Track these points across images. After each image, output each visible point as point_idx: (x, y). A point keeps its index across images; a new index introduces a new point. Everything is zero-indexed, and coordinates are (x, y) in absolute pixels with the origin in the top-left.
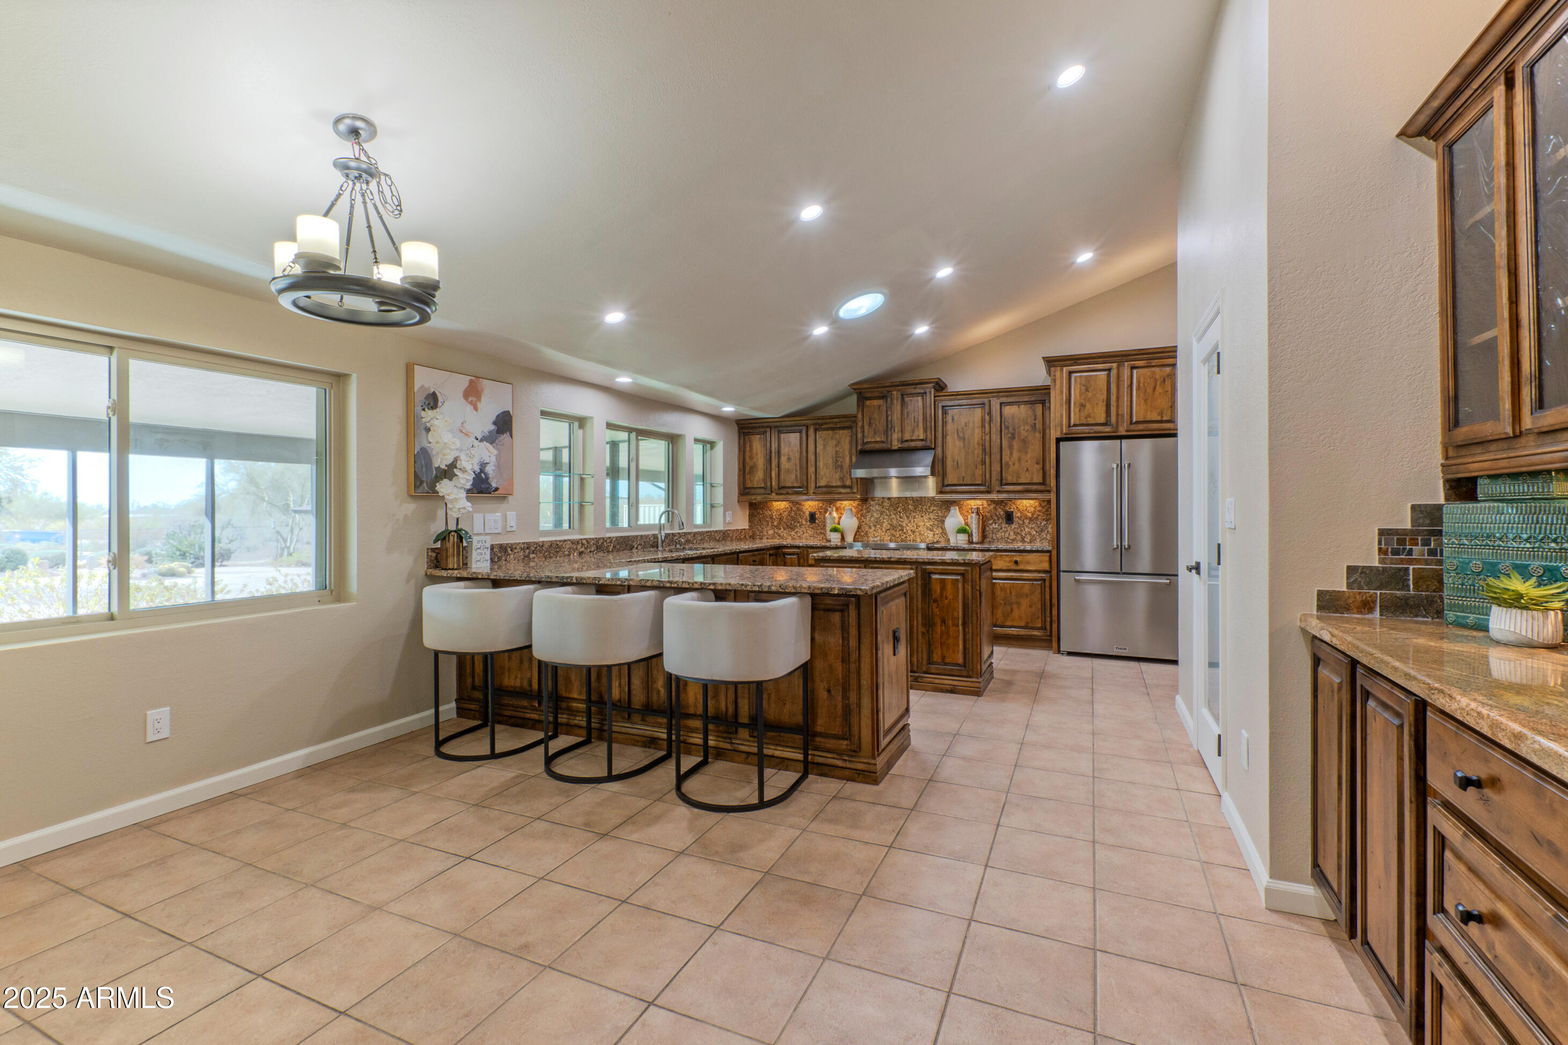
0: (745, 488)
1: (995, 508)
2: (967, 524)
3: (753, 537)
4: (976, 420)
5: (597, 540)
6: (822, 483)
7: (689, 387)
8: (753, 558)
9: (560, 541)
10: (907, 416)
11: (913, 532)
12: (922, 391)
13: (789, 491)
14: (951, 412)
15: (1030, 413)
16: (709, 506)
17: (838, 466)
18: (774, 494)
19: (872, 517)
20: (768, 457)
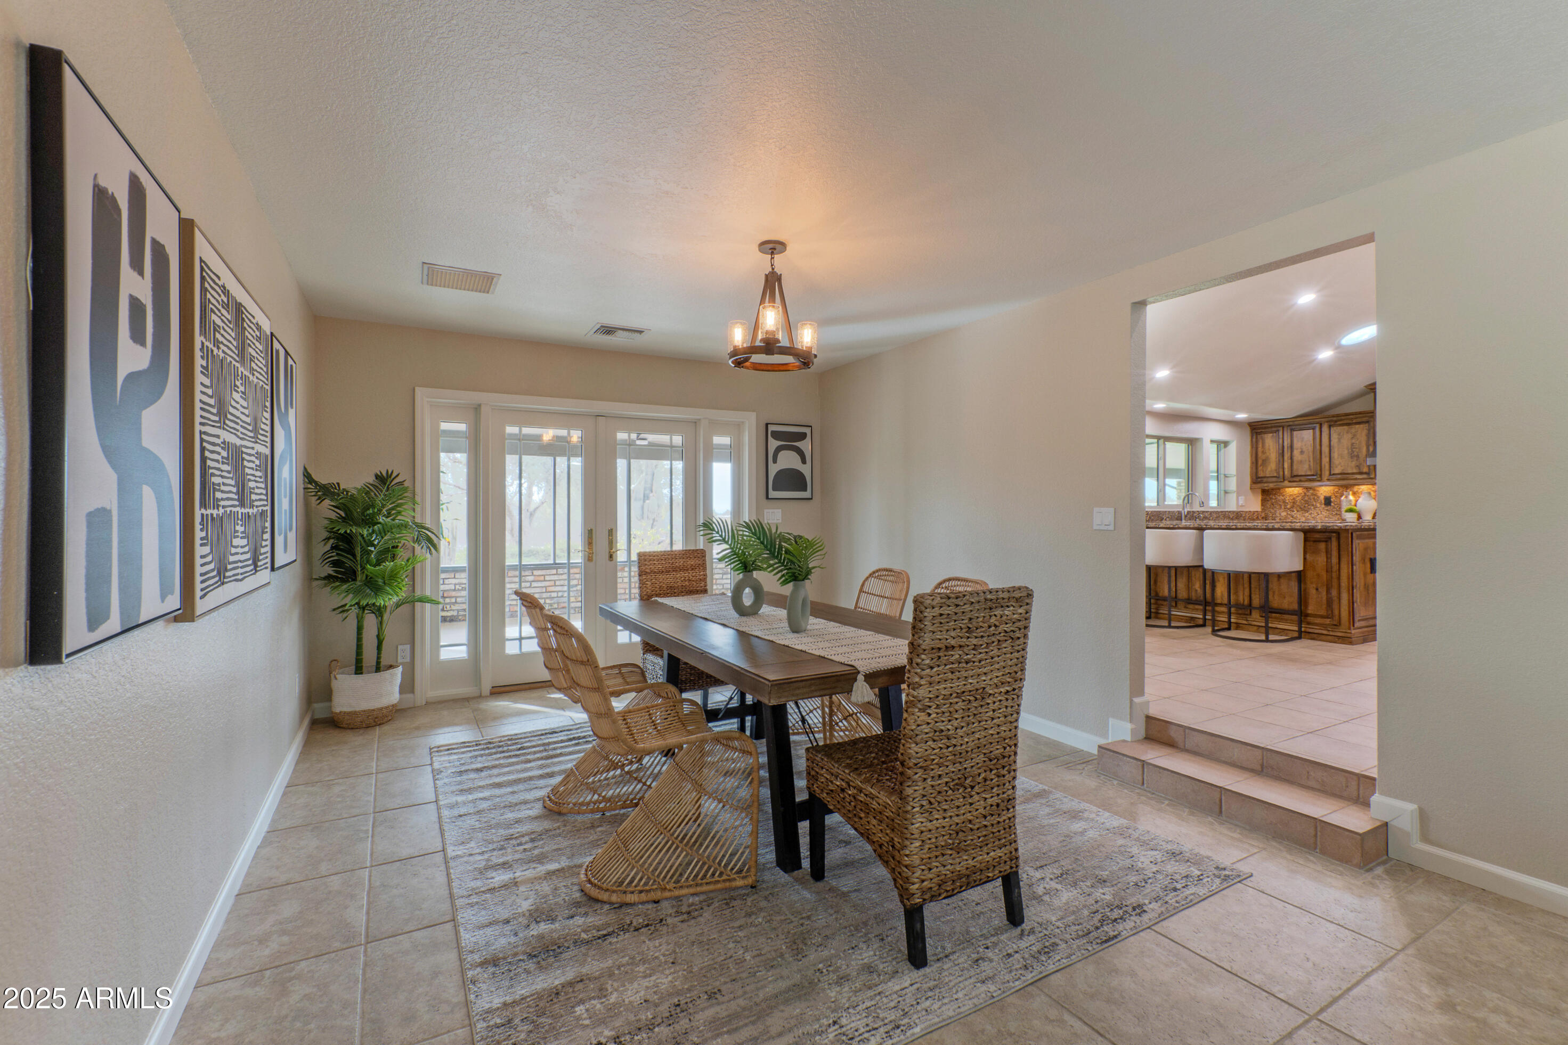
0: (1258, 478)
3: (1266, 518)
6: (1337, 471)
7: (1211, 405)
13: (1302, 478)
16: (1223, 493)
17: (1353, 455)
18: (1286, 482)
20: (1281, 451)
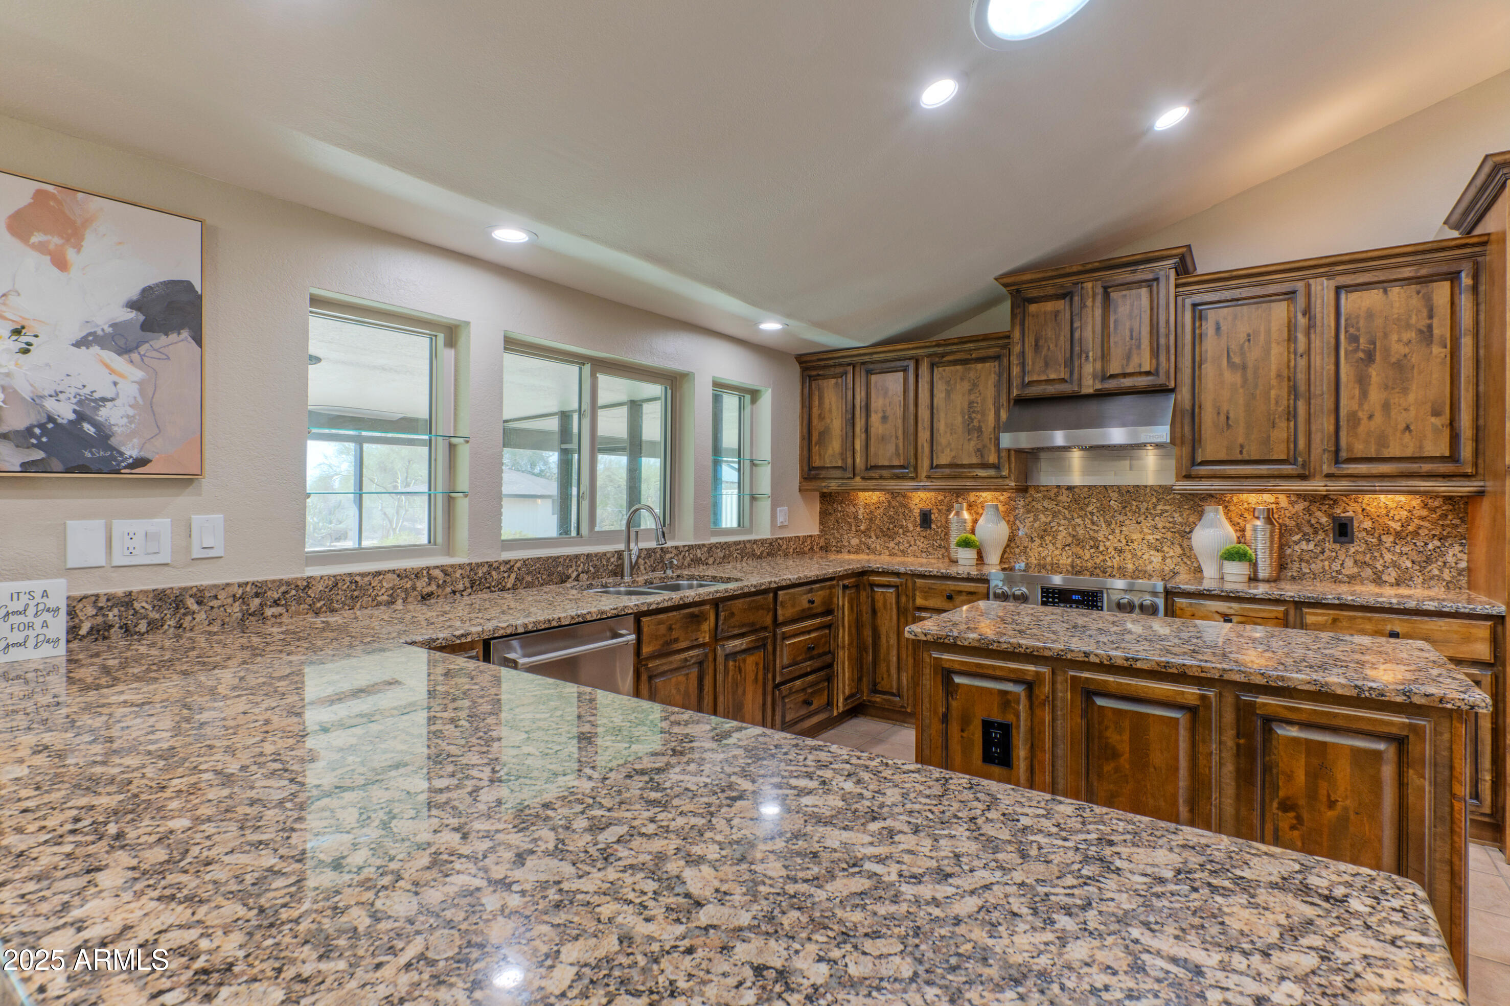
0: (811, 468)
1: (1307, 510)
2: (1241, 539)
3: (828, 552)
4: (1274, 327)
5: (473, 567)
6: (944, 458)
8: (809, 596)
9: (363, 575)
10: (1116, 328)
11: (1120, 552)
12: (1150, 276)
13: (885, 473)
14: (1212, 315)
15: (1416, 302)
16: (747, 499)
17: (972, 428)
18: (858, 479)
19: (1035, 520)
20: (850, 416)
